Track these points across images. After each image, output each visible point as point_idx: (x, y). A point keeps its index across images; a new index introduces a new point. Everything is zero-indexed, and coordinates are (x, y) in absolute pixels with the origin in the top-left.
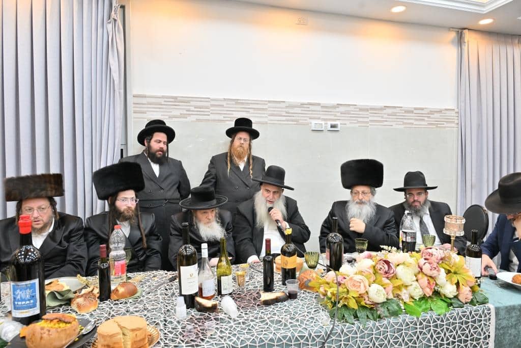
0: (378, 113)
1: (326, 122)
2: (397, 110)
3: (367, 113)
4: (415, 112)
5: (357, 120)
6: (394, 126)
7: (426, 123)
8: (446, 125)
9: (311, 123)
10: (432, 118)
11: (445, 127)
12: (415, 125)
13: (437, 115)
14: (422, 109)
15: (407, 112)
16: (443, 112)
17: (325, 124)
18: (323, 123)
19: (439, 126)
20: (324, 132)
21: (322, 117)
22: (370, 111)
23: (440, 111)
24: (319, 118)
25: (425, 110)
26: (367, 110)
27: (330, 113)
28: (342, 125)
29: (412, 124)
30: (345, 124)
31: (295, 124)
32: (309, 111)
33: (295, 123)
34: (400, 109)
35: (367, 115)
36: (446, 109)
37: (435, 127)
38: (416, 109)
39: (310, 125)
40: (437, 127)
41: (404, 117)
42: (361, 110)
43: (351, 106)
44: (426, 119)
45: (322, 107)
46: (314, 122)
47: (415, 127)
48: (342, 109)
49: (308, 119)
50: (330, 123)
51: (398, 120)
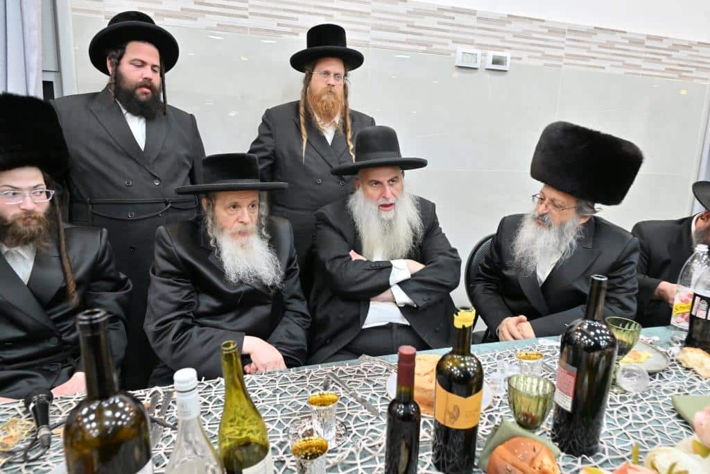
0: (583, 41)
1: (484, 51)
2: (616, 38)
3: (563, 39)
4: (648, 43)
5: (543, 52)
6: (608, 70)
7: (662, 68)
8: (695, 74)
9: (455, 52)
10: (674, 59)
12: (644, 69)
13: (683, 54)
14: (660, 39)
15: (633, 42)
16: (694, 48)
17: (483, 55)
18: (479, 52)
19: (684, 74)
20: (478, 71)
21: (478, 40)
22: (567, 36)
23: (689, 47)
24: (471, 43)
25: (664, 40)
26: (562, 33)
27: (493, 33)
28: (514, 61)
29: (638, 67)
30: (520, 59)
31: (423, 52)
32: (452, 25)
33: (424, 48)
35: (563, 42)
36: (699, 43)
37: (676, 76)
38: (649, 38)
39: (453, 55)
40: (681, 77)
42: (552, 31)
43: (534, 23)
44: (664, 59)
45: (478, 18)
46: (461, 49)
47: (643, 75)
48: (517, 27)
49: (450, 42)
50: (491, 54)
51: (616, 57)
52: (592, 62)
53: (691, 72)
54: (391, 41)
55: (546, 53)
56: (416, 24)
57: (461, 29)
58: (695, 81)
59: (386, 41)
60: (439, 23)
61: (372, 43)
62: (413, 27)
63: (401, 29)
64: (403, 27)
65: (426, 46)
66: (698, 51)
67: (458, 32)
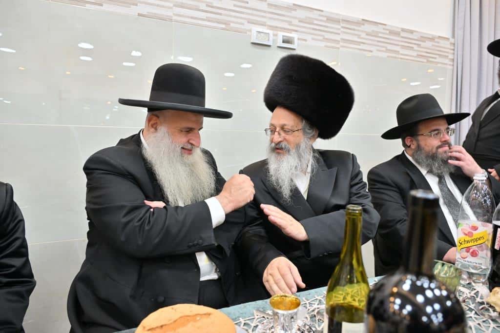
0: (354, 30)
1: (275, 32)
2: (379, 29)
3: (340, 27)
4: (403, 34)
6: (375, 53)
7: (415, 54)
8: (439, 60)
9: (250, 31)
10: (423, 48)
11: (438, 63)
12: (402, 54)
13: (429, 44)
14: (412, 32)
15: (392, 32)
16: (436, 40)
17: (274, 35)
18: (271, 32)
19: (431, 59)
20: (272, 47)
21: (270, 23)
22: (342, 25)
23: (432, 39)
24: (263, 24)
25: (415, 33)
26: (337, 21)
28: (300, 41)
29: (397, 52)
30: (305, 40)
31: (223, 29)
32: (245, 8)
33: (223, 26)
34: (384, 26)
35: (339, 29)
36: (439, 37)
37: (425, 61)
38: (403, 30)
39: (248, 33)
40: (428, 61)
41: (388, 41)
42: (330, 19)
43: (315, 12)
44: (415, 47)
45: (269, 4)
46: (256, 28)
47: (401, 58)
49: (245, 22)
50: (281, 35)
51: (380, 44)
52: (362, 47)
53: (435, 58)
54: (192, 18)
55: (326, 37)
56: (215, 5)
57: (255, 12)
58: (439, 65)
59: (188, 17)
60: (235, 6)
61: (174, 18)
62: (212, 7)
63: (201, 8)
64: (203, 6)
65: (225, 24)
66: (438, 43)
67: (252, 15)
